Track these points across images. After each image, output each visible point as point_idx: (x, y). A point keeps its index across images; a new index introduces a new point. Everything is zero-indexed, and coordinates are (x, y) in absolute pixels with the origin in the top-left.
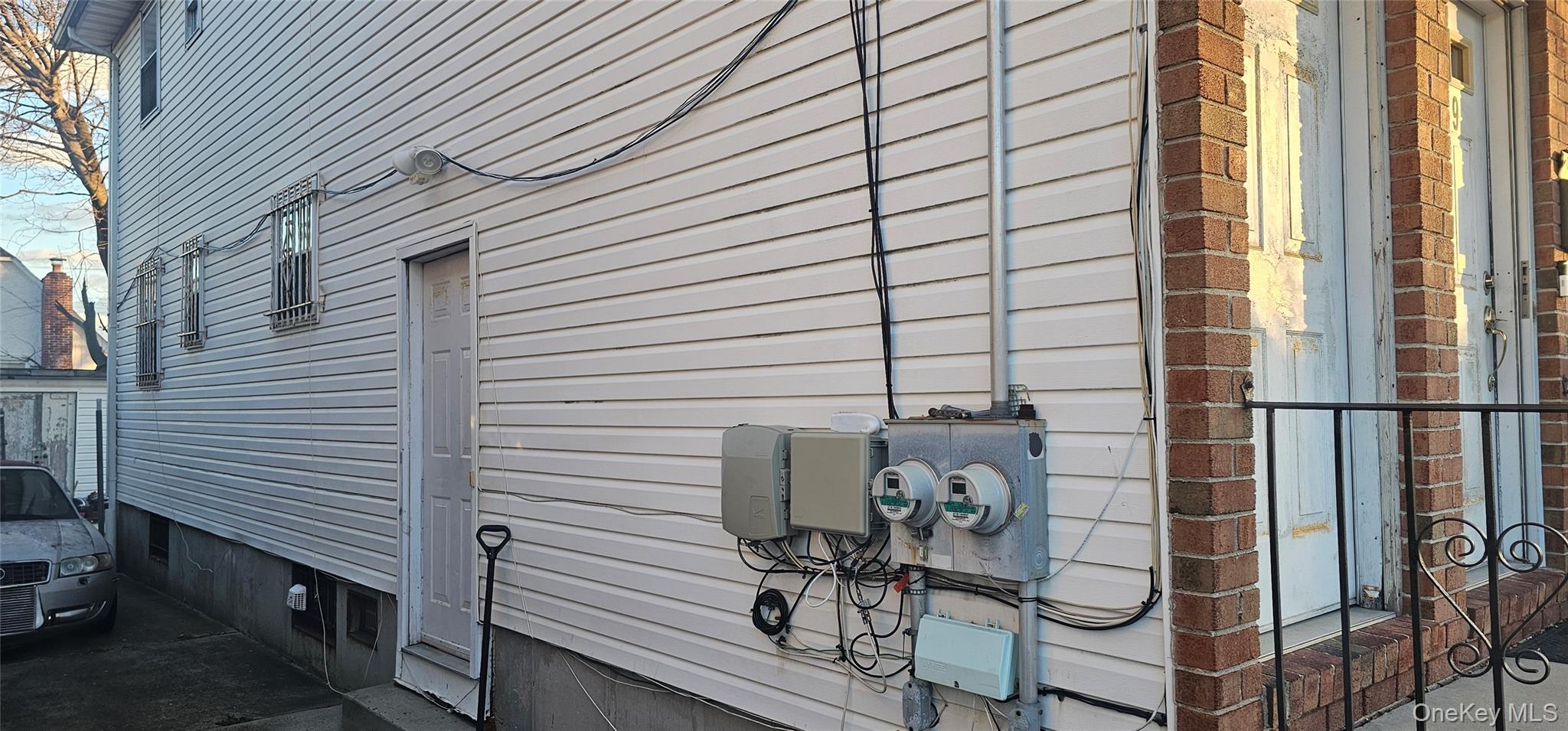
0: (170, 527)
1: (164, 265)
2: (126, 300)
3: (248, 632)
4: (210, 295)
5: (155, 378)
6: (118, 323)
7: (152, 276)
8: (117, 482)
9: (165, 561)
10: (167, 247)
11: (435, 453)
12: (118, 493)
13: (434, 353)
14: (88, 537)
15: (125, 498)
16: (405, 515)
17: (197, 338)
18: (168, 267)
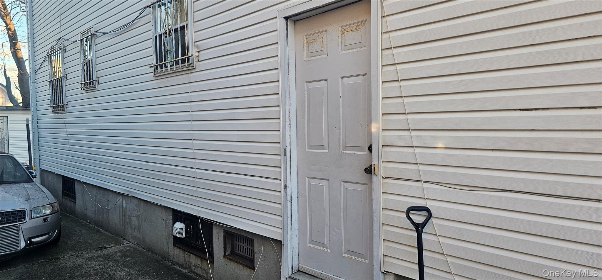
0: (76, 184)
1: (65, 47)
2: (40, 68)
3: (138, 244)
4: (99, 60)
5: (63, 107)
6: (36, 80)
7: (58, 54)
8: (40, 159)
9: (74, 201)
10: (66, 37)
11: (308, 149)
12: (41, 165)
13: (307, 82)
14: (44, 193)
15: (44, 167)
16: (288, 189)
17: (93, 84)
18: (68, 48)
